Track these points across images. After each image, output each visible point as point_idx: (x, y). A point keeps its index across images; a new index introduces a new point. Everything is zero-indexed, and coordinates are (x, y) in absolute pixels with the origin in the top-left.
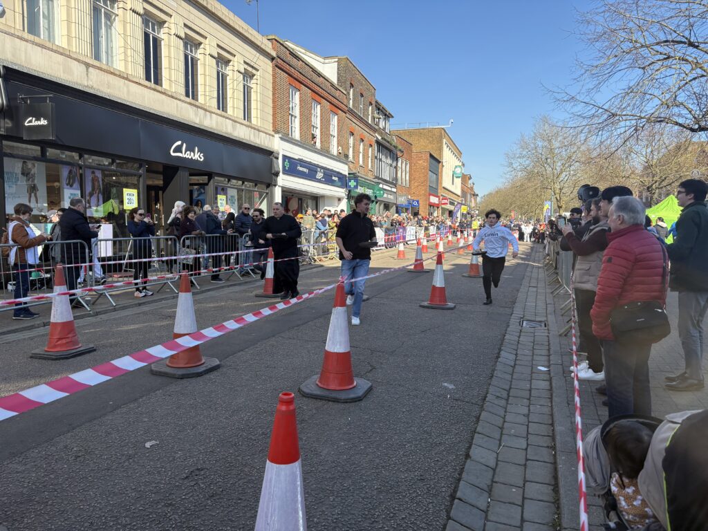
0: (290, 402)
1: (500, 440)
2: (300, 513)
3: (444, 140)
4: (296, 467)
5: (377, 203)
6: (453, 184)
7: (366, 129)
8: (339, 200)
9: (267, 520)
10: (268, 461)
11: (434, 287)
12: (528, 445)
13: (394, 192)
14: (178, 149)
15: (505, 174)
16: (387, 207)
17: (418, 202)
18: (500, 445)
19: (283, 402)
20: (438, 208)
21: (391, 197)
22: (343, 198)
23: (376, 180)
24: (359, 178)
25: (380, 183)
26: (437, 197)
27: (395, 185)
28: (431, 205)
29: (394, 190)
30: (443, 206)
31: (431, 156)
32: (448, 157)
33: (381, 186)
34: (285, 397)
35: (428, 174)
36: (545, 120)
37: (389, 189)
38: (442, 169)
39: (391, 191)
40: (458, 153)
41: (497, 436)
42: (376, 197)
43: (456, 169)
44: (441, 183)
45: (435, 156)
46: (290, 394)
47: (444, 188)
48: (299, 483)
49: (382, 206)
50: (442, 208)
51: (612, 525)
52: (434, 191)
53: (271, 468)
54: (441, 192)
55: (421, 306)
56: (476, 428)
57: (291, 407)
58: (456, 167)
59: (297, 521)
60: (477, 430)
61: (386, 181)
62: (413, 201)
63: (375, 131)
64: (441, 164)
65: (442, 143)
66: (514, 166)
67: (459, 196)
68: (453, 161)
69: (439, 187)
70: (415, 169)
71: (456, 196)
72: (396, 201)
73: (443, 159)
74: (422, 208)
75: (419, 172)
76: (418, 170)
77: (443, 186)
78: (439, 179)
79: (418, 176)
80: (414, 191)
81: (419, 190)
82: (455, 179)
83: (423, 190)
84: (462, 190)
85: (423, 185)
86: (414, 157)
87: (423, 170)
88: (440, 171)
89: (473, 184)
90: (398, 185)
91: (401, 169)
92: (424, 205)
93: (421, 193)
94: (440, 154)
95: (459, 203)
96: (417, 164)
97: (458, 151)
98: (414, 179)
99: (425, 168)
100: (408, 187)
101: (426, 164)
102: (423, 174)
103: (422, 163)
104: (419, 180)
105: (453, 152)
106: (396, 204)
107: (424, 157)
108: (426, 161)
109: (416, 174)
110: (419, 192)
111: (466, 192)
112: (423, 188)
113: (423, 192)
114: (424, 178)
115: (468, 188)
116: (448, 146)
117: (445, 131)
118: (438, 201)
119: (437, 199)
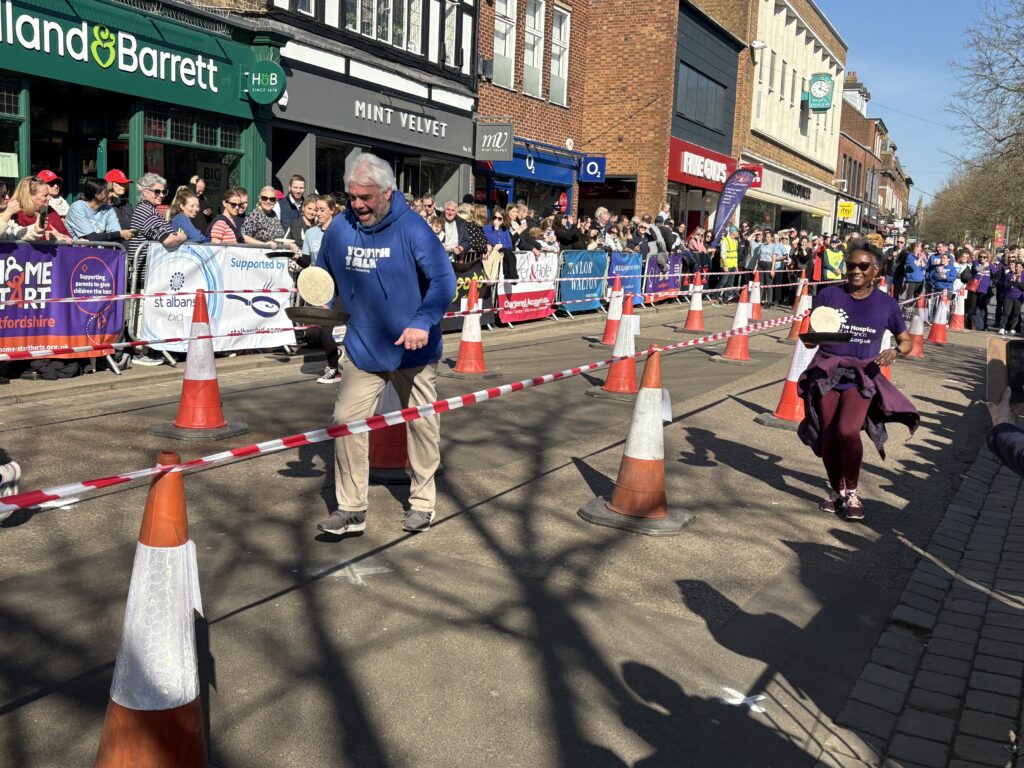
26: (722, 159)
27: (469, 84)
28: (684, 185)
29: (466, 104)
30: (751, 193)
31: (690, 10)
38: (750, 72)
39: (429, 102)
40: (833, 44)
43: (816, 86)
44: (748, 118)
45: (714, 18)
47: (754, 133)
50: (745, 200)
54: (743, 148)
58: (816, 78)
62: (588, 160)
64: (743, 54)
67: (832, 172)
68: (805, 60)
69: (735, 130)
70: (626, 56)
71: (816, 169)
72: (470, 150)
73: (755, 39)
74: (644, 191)
75: (642, 65)
76: (637, 56)
77: (752, 128)
78: (734, 102)
79: (636, 79)
80: (621, 133)
81: (638, 130)
82: (813, 116)
83: (651, 130)
84: (845, 156)
85: (652, 112)
86: (627, 12)
87: (655, 58)
88: (739, 76)
89: (894, 148)
90: (487, 85)
91: (518, 29)
92: (654, 182)
93: (644, 139)
94: (743, 21)
95: (827, 190)
96: (635, 38)
97: (830, 36)
98: (624, 89)
99: (663, 52)
100: (561, 107)
101: (663, 37)
102: (652, 73)
103: (651, 35)
104: (640, 94)
105: (808, 31)
106: (474, 163)
107: (661, 11)
108: (666, 24)
109: (630, 71)
110: (638, 136)
111: (860, 165)
112: (652, 122)
113: (651, 135)
114: (655, 85)
115: (868, 154)
116: (778, 8)
118: (721, 175)
119: (723, 167)
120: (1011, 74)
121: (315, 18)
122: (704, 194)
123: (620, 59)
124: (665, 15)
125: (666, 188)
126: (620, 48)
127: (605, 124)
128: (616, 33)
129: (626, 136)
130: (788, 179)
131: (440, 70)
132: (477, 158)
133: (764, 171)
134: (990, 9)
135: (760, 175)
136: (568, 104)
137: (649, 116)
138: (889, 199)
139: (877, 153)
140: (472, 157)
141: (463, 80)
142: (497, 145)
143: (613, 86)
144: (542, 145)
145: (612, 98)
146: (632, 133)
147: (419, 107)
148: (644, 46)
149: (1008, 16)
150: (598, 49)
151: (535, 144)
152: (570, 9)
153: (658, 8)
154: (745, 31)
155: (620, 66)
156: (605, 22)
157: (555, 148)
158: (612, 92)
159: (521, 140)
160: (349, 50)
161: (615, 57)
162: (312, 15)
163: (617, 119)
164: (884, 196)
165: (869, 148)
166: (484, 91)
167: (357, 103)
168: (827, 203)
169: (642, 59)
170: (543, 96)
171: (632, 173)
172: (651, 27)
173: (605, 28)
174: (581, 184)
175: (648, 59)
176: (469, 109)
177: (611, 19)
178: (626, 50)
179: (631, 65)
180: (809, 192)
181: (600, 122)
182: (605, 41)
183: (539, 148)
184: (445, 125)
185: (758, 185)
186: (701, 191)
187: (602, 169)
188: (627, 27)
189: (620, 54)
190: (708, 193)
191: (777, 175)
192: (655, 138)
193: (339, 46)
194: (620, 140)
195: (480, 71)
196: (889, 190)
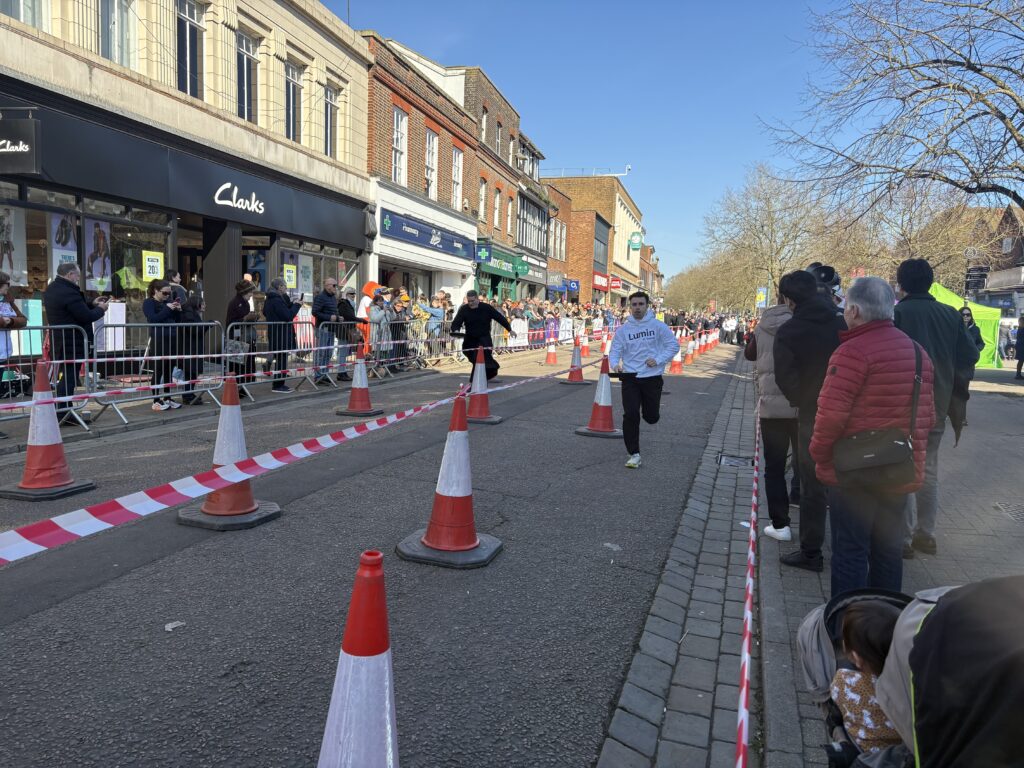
0: (377, 565)
1: (683, 625)
2: (389, 727)
3: (618, 195)
4: (384, 660)
5: (518, 283)
6: (628, 258)
7: (504, 174)
8: (464, 276)
9: (338, 738)
10: (342, 651)
11: (596, 405)
12: (722, 632)
13: (545, 269)
14: (226, 195)
15: (703, 246)
16: (533, 289)
17: (577, 283)
18: (683, 633)
19: (365, 565)
20: (606, 293)
21: (539, 275)
22: (469, 275)
23: (519, 250)
24: (493, 246)
25: (522, 254)
26: (606, 276)
27: (545, 258)
28: (597, 289)
29: (543, 265)
30: (613, 290)
31: (598, 217)
32: (623, 222)
33: (524, 258)
34: (369, 558)
35: (592, 243)
36: (761, 170)
37: (536, 263)
38: (613, 237)
39: (539, 267)
40: (637, 214)
41: (680, 620)
42: (517, 274)
43: (634, 238)
44: (612, 257)
45: (604, 217)
46: (377, 554)
47: (615, 264)
48: (387, 683)
49: (526, 288)
50: (611, 293)
51: (837, 746)
52: (600, 268)
53: (347, 663)
54: (611, 270)
55: (578, 433)
56: (650, 608)
57: (378, 573)
58: (634, 234)
59: (384, 738)
60: (651, 611)
61: (531, 252)
62: (571, 282)
63: (518, 177)
64: (611, 229)
65: (614, 201)
66: (717, 235)
67: (637, 276)
68: (629, 226)
69: (608, 263)
71: (632, 276)
72: (546, 282)
73: (615, 222)
74: (583, 292)
75: (581, 240)
76: (578, 236)
77: (613, 261)
78: (608, 251)
79: (578, 246)
80: (572, 268)
81: (580, 266)
82: (631, 252)
83: (584, 267)
84: (641, 268)
85: (585, 259)
86: (574, 218)
87: (586, 237)
88: (610, 239)
89: (657, 260)
90: (549, 258)
91: (554, 235)
92: (587, 288)
93: (582, 270)
94: (611, 214)
96: (577, 229)
97: (636, 211)
98: (573, 250)
99: (589, 235)
101: (590, 229)
102: (585, 243)
103: (584, 228)
104: (580, 252)
105: (630, 212)
106: (545, 286)
107: (588, 218)
108: (590, 224)
109: (576, 242)
112: (585, 263)
113: (585, 269)
114: (586, 248)
116: (622, 204)
117: (618, 181)
118: (605, 283)
119: (605, 280)
120: (723, 237)
124: (590, 220)
125: (592, 291)
130: (624, 282)
131: (541, 254)
132: (547, 285)
137: (584, 261)
139: (652, 264)
142: (555, 280)
146: (577, 268)
148: (581, 232)
152: (566, 222)
154: (612, 219)
165: (649, 262)
166: (548, 260)
169: (581, 237)
170: (560, 258)
172: (584, 225)
175: (583, 237)
178: (574, 234)
188: (574, 224)
195: (547, 253)
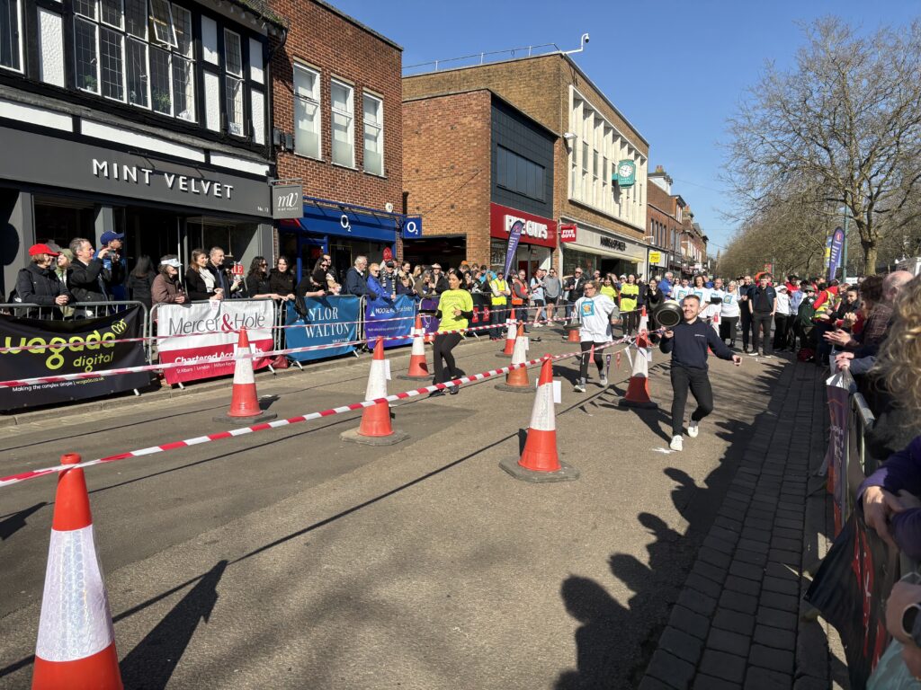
3: (571, 88)
6: (616, 200)
26: (544, 221)
27: (264, 153)
31: (497, 102)
38: (564, 156)
40: (638, 144)
43: (624, 167)
44: (565, 191)
45: (523, 111)
47: (572, 202)
50: (565, 251)
52: (540, 207)
58: (622, 163)
62: (408, 221)
64: (558, 145)
65: (559, 98)
67: (643, 232)
68: (613, 152)
69: (555, 200)
70: (452, 142)
71: (629, 229)
72: (267, 210)
73: (567, 131)
74: (472, 246)
75: (465, 148)
76: (461, 141)
77: (569, 197)
78: (553, 179)
79: (461, 159)
80: (453, 201)
81: (465, 198)
82: (624, 191)
83: (476, 198)
84: (653, 220)
85: (475, 184)
86: (451, 108)
87: (474, 142)
88: (555, 159)
89: (692, 216)
90: (288, 155)
91: (322, 109)
92: (479, 239)
93: (470, 205)
94: (557, 118)
95: (640, 245)
96: (458, 127)
97: (634, 136)
98: (452, 168)
99: (480, 136)
100: (378, 177)
101: (479, 125)
102: (473, 153)
103: (470, 124)
104: (465, 171)
105: (614, 131)
106: (276, 222)
107: (477, 105)
108: (480, 115)
109: (456, 153)
110: (465, 203)
111: (665, 227)
112: (475, 192)
113: (475, 202)
114: (476, 163)
115: (671, 219)
116: (587, 112)
117: (571, 64)
118: (543, 233)
119: (544, 227)
120: (761, 149)
121: (26, 75)
122: (529, 248)
123: (448, 145)
124: (480, 108)
125: (489, 243)
126: (448, 135)
127: (440, 196)
128: (444, 124)
129: (457, 204)
130: (605, 236)
131: (225, 138)
132: (275, 217)
133: (578, 229)
134: (742, 103)
135: (575, 232)
136: (385, 175)
137: (472, 187)
138: (690, 250)
139: (679, 219)
140: (269, 216)
141: (255, 149)
142: (290, 205)
143: (444, 166)
144: (359, 208)
145: (444, 175)
146: (461, 201)
147: (194, 170)
148: (465, 133)
149: (755, 108)
150: (432, 137)
151: (350, 207)
152: (382, 96)
153: (474, 102)
154: (558, 126)
155: (449, 149)
156: (436, 116)
157: (372, 211)
158: (444, 170)
159: (333, 203)
160: (81, 110)
161: (444, 143)
162: (22, 71)
163: (449, 191)
164: (686, 249)
165: (672, 215)
166: (283, 159)
167: (95, 162)
168: (642, 253)
169: (465, 143)
170: (357, 167)
171: (462, 232)
172: (470, 118)
173: (436, 121)
174: (405, 241)
175: (469, 142)
176: (264, 174)
177: (440, 114)
178: (453, 137)
179: (456, 149)
180: (624, 246)
181: (436, 194)
182: (436, 132)
183: (355, 210)
184: (229, 187)
185: (574, 239)
186: (527, 246)
187: (419, 227)
188: (452, 119)
189: (448, 140)
190: (532, 247)
191: (595, 234)
192: (478, 204)
193: (65, 106)
194: (452, 207)
195: (276, 142)
196: (690, 245)
